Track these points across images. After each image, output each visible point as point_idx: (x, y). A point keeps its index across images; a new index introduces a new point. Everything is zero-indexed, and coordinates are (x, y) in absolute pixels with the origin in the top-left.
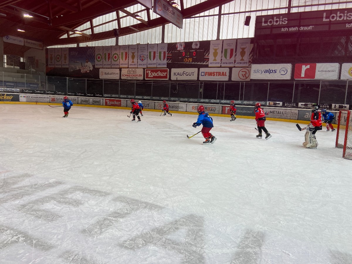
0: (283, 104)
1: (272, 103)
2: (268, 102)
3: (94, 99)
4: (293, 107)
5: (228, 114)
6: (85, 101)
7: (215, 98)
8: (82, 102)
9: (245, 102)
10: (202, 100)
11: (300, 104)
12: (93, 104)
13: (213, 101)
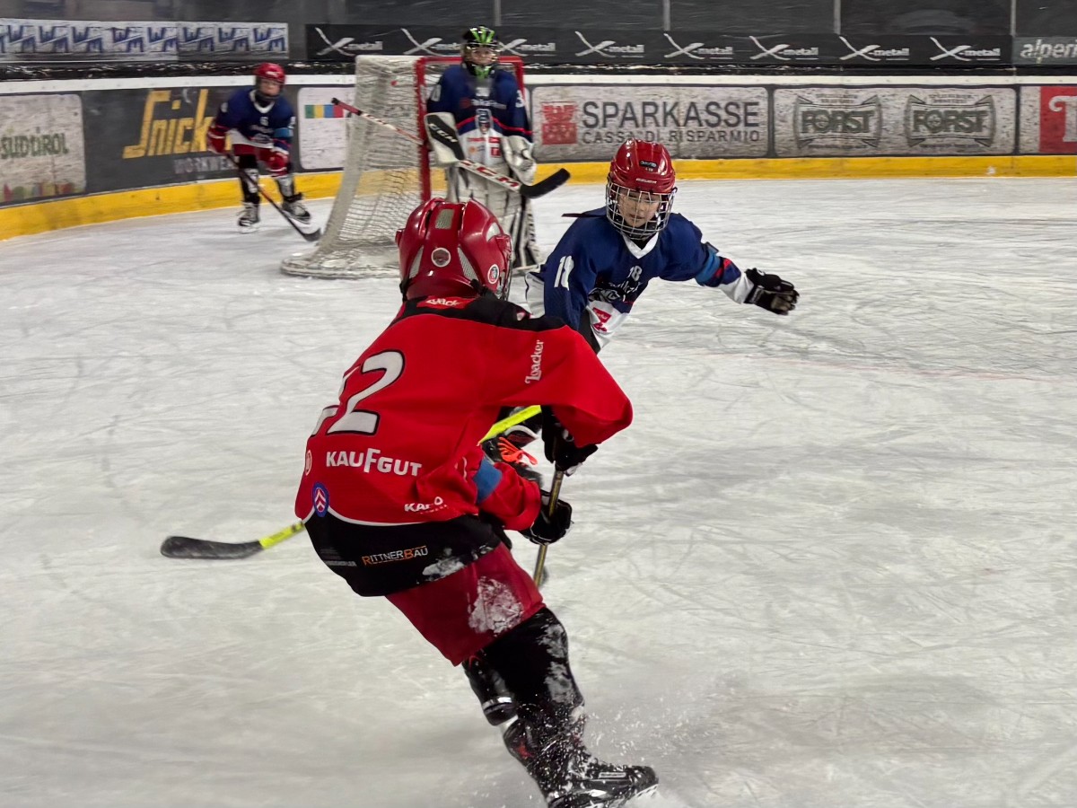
3: (922, 94)
6: (832, 122)
8: (811, 132)
12: (914, 146)
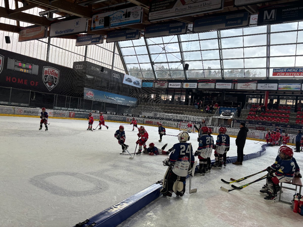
0: (100, 112)
1: (94, 111)
2: (92, 111)
4: (105, 114)
5: (72, 117)
7: (64, 107)
9: (81, 110)
10: (56, 108)
11: (108, 112)
13: (63, 108)
